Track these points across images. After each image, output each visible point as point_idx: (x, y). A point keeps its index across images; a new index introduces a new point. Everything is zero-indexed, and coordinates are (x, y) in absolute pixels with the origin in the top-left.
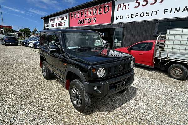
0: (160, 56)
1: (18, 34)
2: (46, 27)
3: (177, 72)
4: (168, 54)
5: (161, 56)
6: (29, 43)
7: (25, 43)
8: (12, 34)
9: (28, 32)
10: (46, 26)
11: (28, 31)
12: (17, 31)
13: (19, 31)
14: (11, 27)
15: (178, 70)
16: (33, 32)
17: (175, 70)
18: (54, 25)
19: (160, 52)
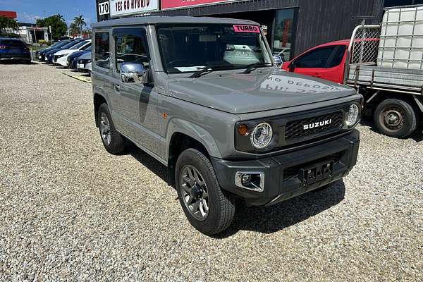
0: (357, 79)
1: (32, 32)
2: (103, 12)
3: (394, 118)
4: (373, 74)
5: (359, 79)
6: (57, 57)
7: (48, 56)
8: (15, 32)
9: (59, 26)
10: (102, 7)
11: (58, 23)
12: (29, 25)
13: (34, 26)
14: (14, 14)
15: (396, 114)
16: (73, 26)
17: (389, 114)
18: (123, 5)
19: (357, 69)
